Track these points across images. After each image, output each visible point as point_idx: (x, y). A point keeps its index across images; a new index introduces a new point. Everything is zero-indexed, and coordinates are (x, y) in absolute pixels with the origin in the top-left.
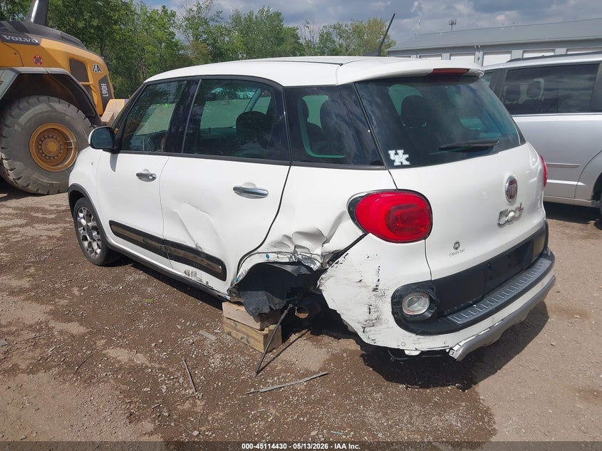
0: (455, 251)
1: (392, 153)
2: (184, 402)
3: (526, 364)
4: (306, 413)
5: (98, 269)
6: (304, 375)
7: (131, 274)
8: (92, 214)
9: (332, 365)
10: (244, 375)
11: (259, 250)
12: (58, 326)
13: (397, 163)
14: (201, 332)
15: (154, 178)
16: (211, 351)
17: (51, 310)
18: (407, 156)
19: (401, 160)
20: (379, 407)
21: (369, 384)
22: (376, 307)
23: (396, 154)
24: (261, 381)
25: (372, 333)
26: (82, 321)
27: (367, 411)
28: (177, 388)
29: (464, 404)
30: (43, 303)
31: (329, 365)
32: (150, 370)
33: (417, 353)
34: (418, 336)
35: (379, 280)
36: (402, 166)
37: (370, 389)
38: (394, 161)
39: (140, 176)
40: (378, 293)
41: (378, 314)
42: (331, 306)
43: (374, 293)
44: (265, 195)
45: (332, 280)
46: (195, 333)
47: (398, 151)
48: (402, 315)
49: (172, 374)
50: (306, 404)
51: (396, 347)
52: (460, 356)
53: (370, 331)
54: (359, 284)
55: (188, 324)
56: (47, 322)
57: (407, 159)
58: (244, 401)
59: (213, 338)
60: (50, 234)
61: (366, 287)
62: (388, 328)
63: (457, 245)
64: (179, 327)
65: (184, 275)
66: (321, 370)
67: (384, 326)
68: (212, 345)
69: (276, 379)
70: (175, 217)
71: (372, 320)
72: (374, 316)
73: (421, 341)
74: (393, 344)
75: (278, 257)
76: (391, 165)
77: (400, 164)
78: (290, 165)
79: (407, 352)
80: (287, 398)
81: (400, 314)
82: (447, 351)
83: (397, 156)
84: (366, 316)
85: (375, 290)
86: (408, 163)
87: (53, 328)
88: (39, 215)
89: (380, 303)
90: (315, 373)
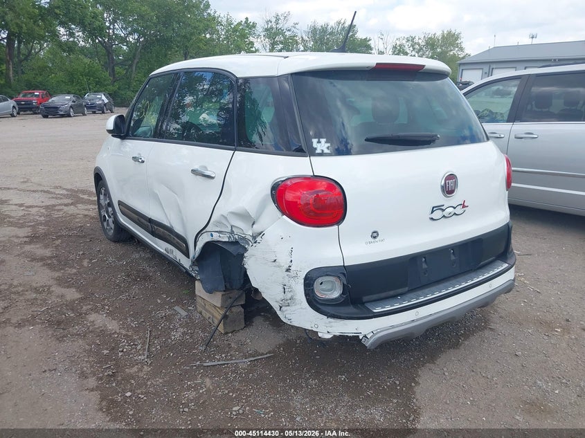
0: (373, 240)
1: (315, 141)
2: (133, 366)
3: (479, 370)
4: (238, 389)
5: (113, 246)
6: (251, 356)
7: (139, 252)
8: (107, 194)
9: (282, 349)
10: (197, 349)
11: (207, 229)
12: (57, 290)
13: (318, 151)
14: (176, 308)
15: (143, 162)
16: (178, 325)
17: (59, 277)
18: (329, 145)
19: (322, 148)
20: (310, 393)
21: (308, 371)
22: (290, 287)
23: (319, 142)
24: (209, 356)
25: (288, 312)
26: (79, 289)
27: (295, 395)
28: (132, 354)
29: (395, 401)
30: (55, 270)
31: (279, 348)
32: (116, 336)
33: (329, 336)
34: (330, 320)
35: (291, 261)
36: (322, 154)
37: (308, 376)
38: (316, 149)
39: (134, 158)
40: (291, 273)
41: (292, 294)
42: (254, 284)
43: (288, 273)
44: (213, 178)
45: (253, 258)
46: (170, 308)
47: (321, 140)
48: (313, 296)
49: (134, 340)
50: (240, 382)
51: (310, 329)
52: (372, 344)
53: (286, 310)
54: (274, 263)
55: (168, 299)
56: (50, 286)
57: (328, 148)
58: (186, 372)
59: (184, 313)
60: (86, 213)
61: (279, 266)
62: (301, 308)
63: (375, 234)
64: (159, 301)
65: (165, 252)
66: (269, 352)
67: (298, 307)
68: (180, 320)
69: (223, 355)
70: (156, 197)
71: (287, 300)
72: (289, 295)
73: (333, 324)
74: (307, 326)
75: (220, 236)
76: (311, 152)
77: (320, 152)
78: (235, 150)
79: (320, 335)
80: (226, 374)
81: (311, 295)
82: (361, 337)
83: (319, 145)
84: (281, 296)
85: (288, 270)
86: (328, 151)
87: (53, 291)
88: (86, 197)
89: (292, 283)
90: (263, 354)
